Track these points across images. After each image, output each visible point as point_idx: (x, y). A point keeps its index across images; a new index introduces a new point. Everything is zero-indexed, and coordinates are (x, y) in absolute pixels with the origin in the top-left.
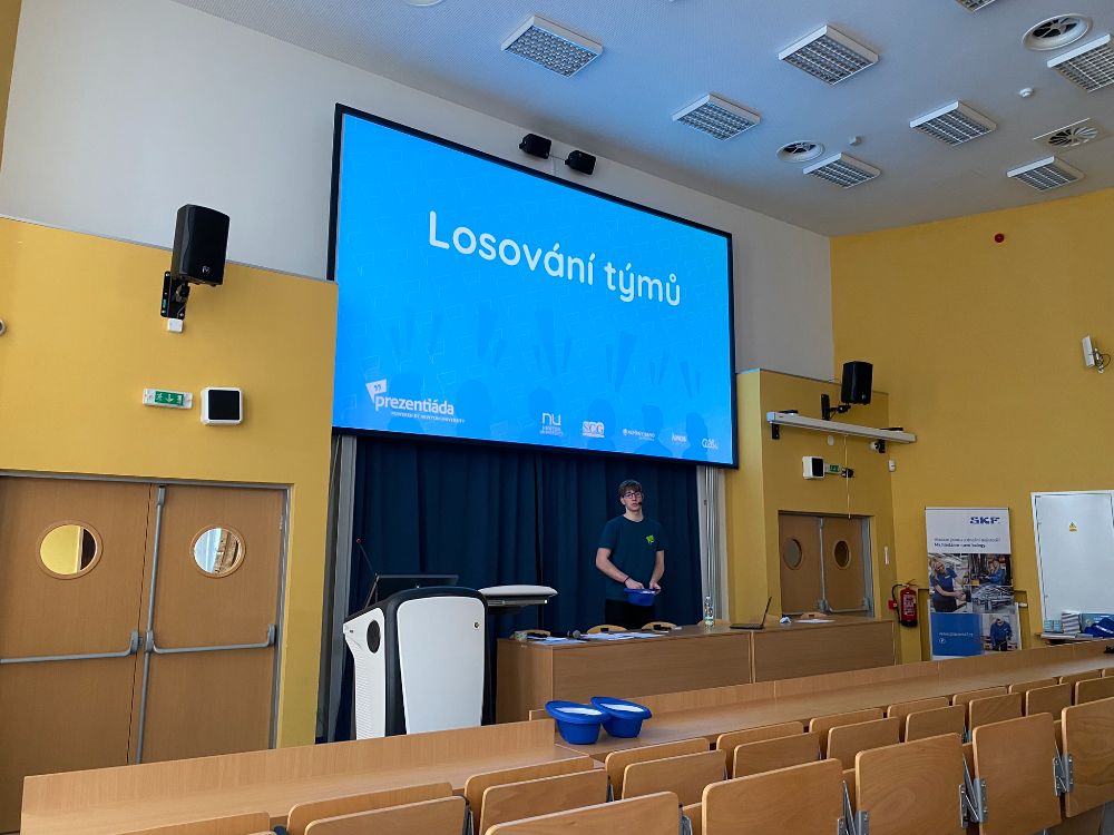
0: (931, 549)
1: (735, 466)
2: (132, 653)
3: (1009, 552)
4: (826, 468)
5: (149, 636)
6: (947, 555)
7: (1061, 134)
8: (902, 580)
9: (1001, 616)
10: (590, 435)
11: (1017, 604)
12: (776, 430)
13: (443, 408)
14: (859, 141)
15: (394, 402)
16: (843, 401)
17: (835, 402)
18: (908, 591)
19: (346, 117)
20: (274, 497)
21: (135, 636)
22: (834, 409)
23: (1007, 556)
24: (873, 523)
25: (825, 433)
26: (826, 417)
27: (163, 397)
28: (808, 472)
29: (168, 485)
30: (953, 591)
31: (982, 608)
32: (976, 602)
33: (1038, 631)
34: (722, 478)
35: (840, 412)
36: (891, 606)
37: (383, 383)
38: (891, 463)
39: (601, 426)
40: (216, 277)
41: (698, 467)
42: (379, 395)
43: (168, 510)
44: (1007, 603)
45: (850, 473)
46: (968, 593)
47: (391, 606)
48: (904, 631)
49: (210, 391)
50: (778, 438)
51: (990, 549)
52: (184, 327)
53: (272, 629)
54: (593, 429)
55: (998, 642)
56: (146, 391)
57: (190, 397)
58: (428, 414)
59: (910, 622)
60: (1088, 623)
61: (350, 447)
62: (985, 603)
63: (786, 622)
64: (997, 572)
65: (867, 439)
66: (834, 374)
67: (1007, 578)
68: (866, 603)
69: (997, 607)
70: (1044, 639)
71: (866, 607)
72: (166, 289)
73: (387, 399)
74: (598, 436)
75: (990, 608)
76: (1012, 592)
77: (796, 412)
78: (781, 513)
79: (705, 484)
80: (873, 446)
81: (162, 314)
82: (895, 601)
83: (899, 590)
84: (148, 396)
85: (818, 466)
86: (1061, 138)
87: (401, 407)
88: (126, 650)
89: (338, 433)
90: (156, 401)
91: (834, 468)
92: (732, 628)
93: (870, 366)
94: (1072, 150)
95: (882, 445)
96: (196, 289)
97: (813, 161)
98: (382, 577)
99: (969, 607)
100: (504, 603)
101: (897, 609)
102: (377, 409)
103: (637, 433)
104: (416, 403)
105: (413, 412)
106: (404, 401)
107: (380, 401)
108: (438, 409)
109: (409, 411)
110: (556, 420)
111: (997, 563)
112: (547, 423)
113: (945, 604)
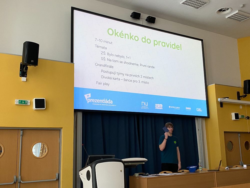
1: (208, 117)
2: (14, 183)
4: (240, 116)
5: (19, 177)
10: (158, 108)
12: (221, 104)
13: (109, 102)
14: (244, 5)
15: (93, 100)
16: (244, 93)
17: (242, 94)
19: (75, 11)
20: (57, 132)
21: (15, 177)
22: (241, 96)
25: (239, 105)
26: (239, 99)
27: (21, 102)
28: (234, 118)
29: (24, 130)
34: (204, 122)
35: (244, 97)
37: (90, 94)
39: (161, 105)
40: (35, 63)
41: (196, 118)
42: (88, 98)
43: (24, 137)
45: (248, 118)
47: (93, 165)
49: (35, 99)
50: (222, 107)
52: (27, 79)
53: (57, 174)
54: (159, 106)
56: (16, 100)
57: (29, 101)
58: (103, 104)
61: (80, 115)
63: (227, 169)
66: (241, 85)
72: (21, 68)
73: (91, 100)
74: (160, 109)
77: (228, 98)
78: (225, 132)
79: (198, 124)
81: (20, 76)
84: (16, 102)
85: (237, 116)
87: (96, 102)
88: (12, 182)
89: (76, 111)
90: (19, 103)
91: (243, 116)
92: (208, 171)
96: (30, 68)
97: (228, 14)
98: (91, 156)
100: (130, 164)
102: (88, 103)
103: (174, 107)
104: (100, 100)
105: (99, 103)
106: (96, 100)
107: (89, 100)
108: (107, 102)
109: (98, 103)
110: (146, 104)
112: (143, 105)
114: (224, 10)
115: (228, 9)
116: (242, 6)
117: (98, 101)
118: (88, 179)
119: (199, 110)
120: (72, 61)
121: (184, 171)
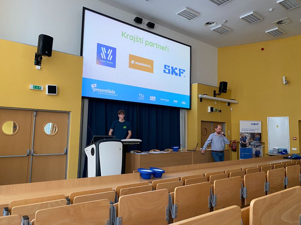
0: (241, 131)
1: (190, 109)
2: (28, 155)
4: (214, 110)
5: (32, 151)
6: (245, 133)
7: (280, 21)
8: (233, 139)
9: (258, 149)
10: (152, 100)
11: (262, 146)
12: (201, 99)
14: (226, 21)
15: (98, 90)
16: (219, 92)
17: (217, 92)
18: (234, 142)
19: (86, 11)
20: (66, 115)
21: (28, 151)
22: (217, 94)
23: (260, 133)
24: (226, 124)
25: (214, 100)
26: (215, 96)
27: (35, 87)
28: (209, 110)
29: (37, 111)
30: (246, 142)
31: (253, 147)
32: (252, 145)
33: (267, 153)
34: (186, 112)
35: (218, 95)
36: (230, 146)
37: (96, 85)
38: (231, 109)
39: (155, 98)
40: (49, 54)
41: (180, 109)
42: (95, 88)
43: (37, 118)
44: (260, 145)
45: (220, 111)
46: (250, 143)
47: (97, 144)
48: (233, 152)
49: (48, 86)
50: (202, 102)
51: (256, 132)
52: (41, 68)
53: (65, 150)
55: (257, 155)
56: (30, 85)
57: (43, 87)
58: (106, 93)
59: (234, 150)
60: (280, 151)
61: (86, 102)
64: (258, 138)
65: (225, 102)
66: (217, 85)
67: (260, 139)
69: (257, 146)
70: (268, 155)
72: (36, 57)
73: (97, 89)
74: (154, 100)
75: (255, 146)
76: (261, 143)
77: (206, 95)
78: (202, 121)
79: (182, 114)
80: (227, 104)
81: (35, 64)
82: (231, 145)
83: (232, 142)
84: (31, 87)
85: (212, 109)
86: (280, 23)
87: (100, 91)
88: (26, 154)
89: (83, 98)
90: (33, 88)
91: (216, 110)
92: (187, 151)
93: (227, 83)
94: (283, 26)
95: (229, 104)
96: (44, 58)
97: (214, 27)
98: (95, 136)
99: (250, 147)
100: (128, 143)
101: (231, 147)
102: (94, 91)
103: (164, 100)
104: (105, 90)
106: (101, 90)
108: (111, 92)
109: (103, 92)
110: (143, 96)
111: (257, 135)
112: (140, 96)
113: (244, 146)
114: (210, 24)
115: (214, 23)
116: (225, 21)
117: (103, 90)
118: (93, 154)
119: (184, 103)
120: (81, 55)
121: (169, 150)
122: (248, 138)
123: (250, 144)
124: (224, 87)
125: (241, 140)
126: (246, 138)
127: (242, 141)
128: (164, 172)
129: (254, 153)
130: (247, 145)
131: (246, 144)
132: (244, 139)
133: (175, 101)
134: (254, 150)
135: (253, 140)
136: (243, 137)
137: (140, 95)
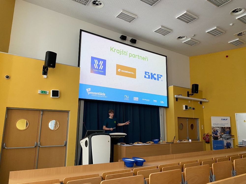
0: (212, 126)
1: (168, 107)
2: (35, 147)
3: (230, 127)
4: (188, 108)
5: (39, 143)
6: (216, 127)
8: (206, 133)
9: (229, 141)
11: (232, 138)
12: (177, 99)
13: (103, 94)
14: (195, 35)
15: (92, 93)
16: (192, 93)
17: (190, 93)
18: (207, 135)
19: (82, 32)
20: (66, 114)
21: (36, 143)
22: (190, 95)
23: (230, 128)
24: (199, 120)
25: (188, 100)
26: (188, 96)
27: (42, 92)
28: (184, 108)
29: (43, 111)
30: (217, 135)
31: (224, 139)
32: (223, 138)
34: (165, 110)
36: (203, 139)
37: (90, 89)
38: (203, 107)
39: (138, 98)
40: (54, 66)
41: (160, 107)
42: (89, 91)
43: (43, 116)
44: (230, 138)
45: (194, 109)
47: (90, 137)
48: (206, 144)
49: (52, 91)
50: (177, 101)
51: (226, 126)
52: (47, 77)
53: (65, 142)
54: (136, 99)
55: (228, 147)
56: (39, 91)
57: (48, 92)
58: (98, 95)
59: (208, 142)
61: (82, 103)
62: (225, 138)
63: (179, 142)
64: (228, 131)
65: (198, 101)
66: (190, 87)
67: (230, 132)
68: (198, 138)
69: (228, 139)
70: (238, 146)
71: (198, 139)
72: (43, 69)
74: (137, 100)
75: (226, 139)
76: (231, 136)
77: (181, 95)
78: (178, 118)
79: (161, 111)
80: (199, 103)
81: (42, 74)
82: (204, 137)
83: (205, 135)
84: (39, 92)
85: (186, 107)
86: (240, 34)
87: (94, 94)
89: (80, 99)
90: (41, 93)
91: (190, 108)
92: (166, 143)
93: (198, 85)
94: (243, 37)
95: (201, 102)
96: (49, 69)
97: (184, 40)
98: (88, 131)
99: (221, 139)
100: (115, 137)
101: (205, 139)
103: (146, 100)
104: (97, 93)
105: (96, 95)
106: (94, 93)
107: (89, 93)
108: (102, 94)
110: (128, 97)
111: (227, 129)
112: (126, 98)
113: (216, 138)
114: (182, 38)
115: (184, 37)
117: (95, 93)
118: (86, 146)
119: (162, 102)
120: (79, 66)
121: (150, 142)
122: (219, 132)
123: (221, 137)
124: (195, 88)
125: (213, 133)
126: (218, 132)
127: (214, 135)
128: (145, 161)
129: (225, 145)
130: (219, 138)
131: (217, 137)
132: (215, 132)
133: (154, 101)
134: (225, 142)
135: (224, 133)
136: (214, 131)
137: (126, 96)
